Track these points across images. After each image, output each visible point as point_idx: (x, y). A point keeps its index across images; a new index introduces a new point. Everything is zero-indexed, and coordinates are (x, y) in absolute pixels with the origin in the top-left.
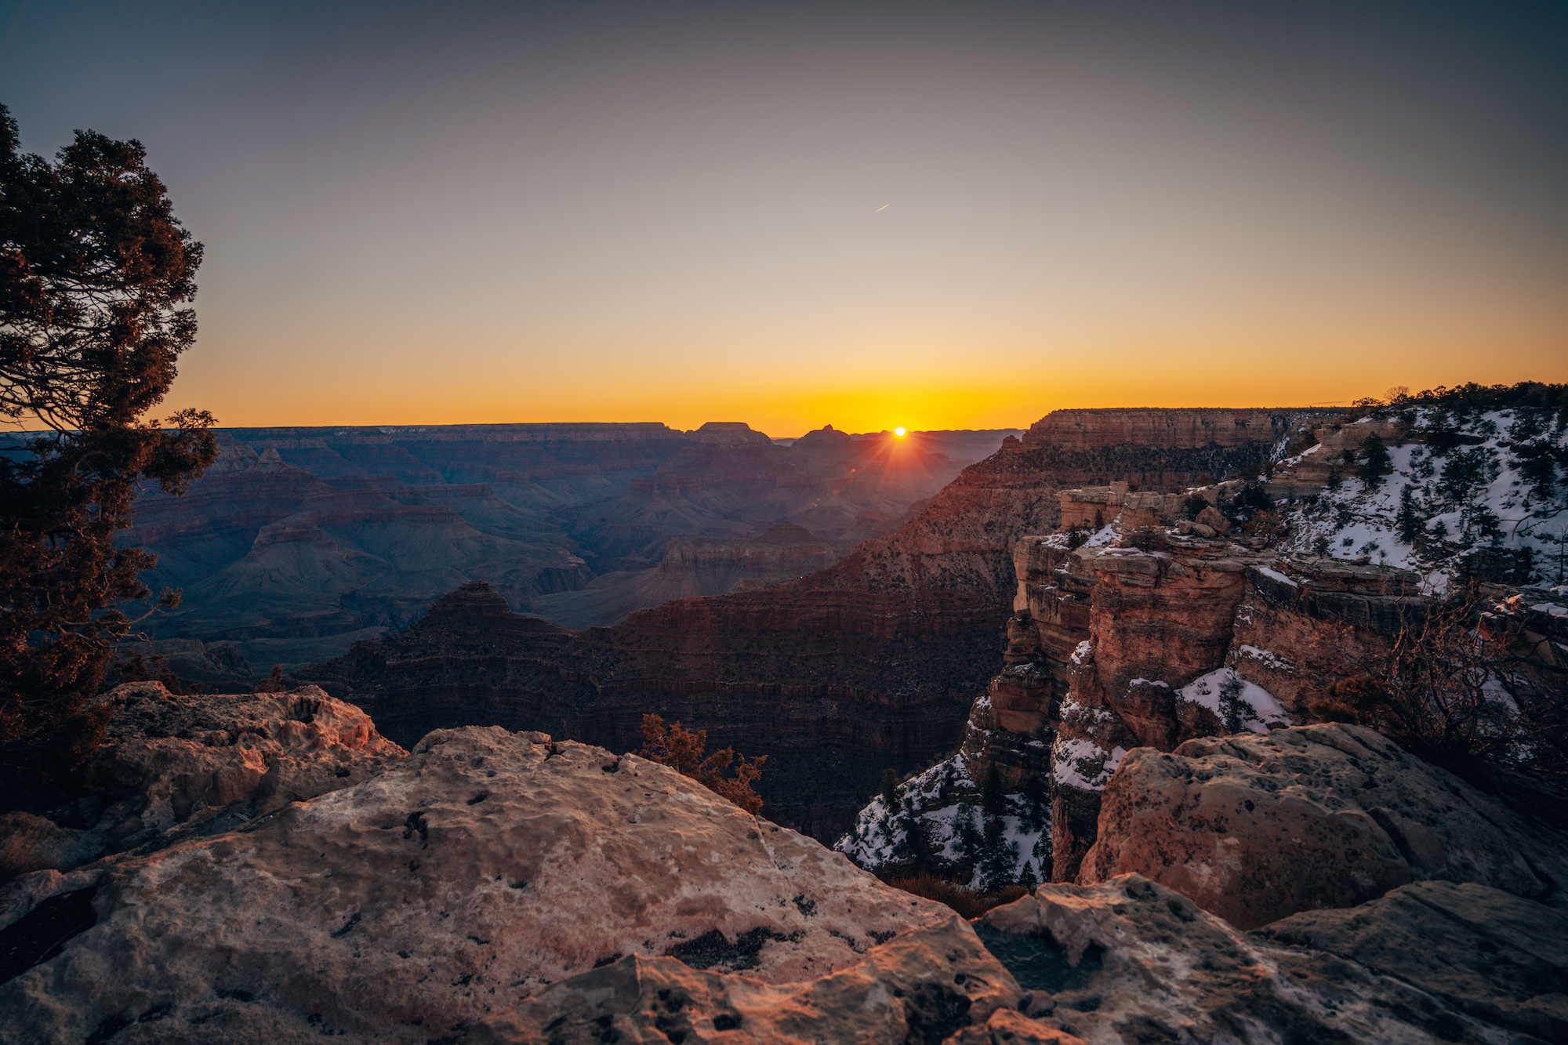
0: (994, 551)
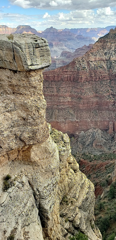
0: (107, 60)
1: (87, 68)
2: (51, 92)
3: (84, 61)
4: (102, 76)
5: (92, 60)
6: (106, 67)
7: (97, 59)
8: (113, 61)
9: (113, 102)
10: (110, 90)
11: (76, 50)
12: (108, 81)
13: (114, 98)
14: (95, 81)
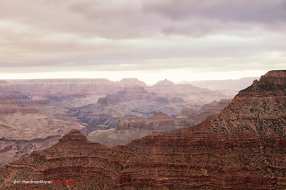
0: (254, 119)
1: (227, 129)
2: (177, 161)
3: (222, 120)
4: (250, 140)
5: (234, 119)
6: (255, 129)
7: (240, 117)
8: (264, 120)
9: (273, 179)
10: (266, 161)
11: (203, 107)
12: (261, 147)
13: (273, 172)
14: (241, 146)
